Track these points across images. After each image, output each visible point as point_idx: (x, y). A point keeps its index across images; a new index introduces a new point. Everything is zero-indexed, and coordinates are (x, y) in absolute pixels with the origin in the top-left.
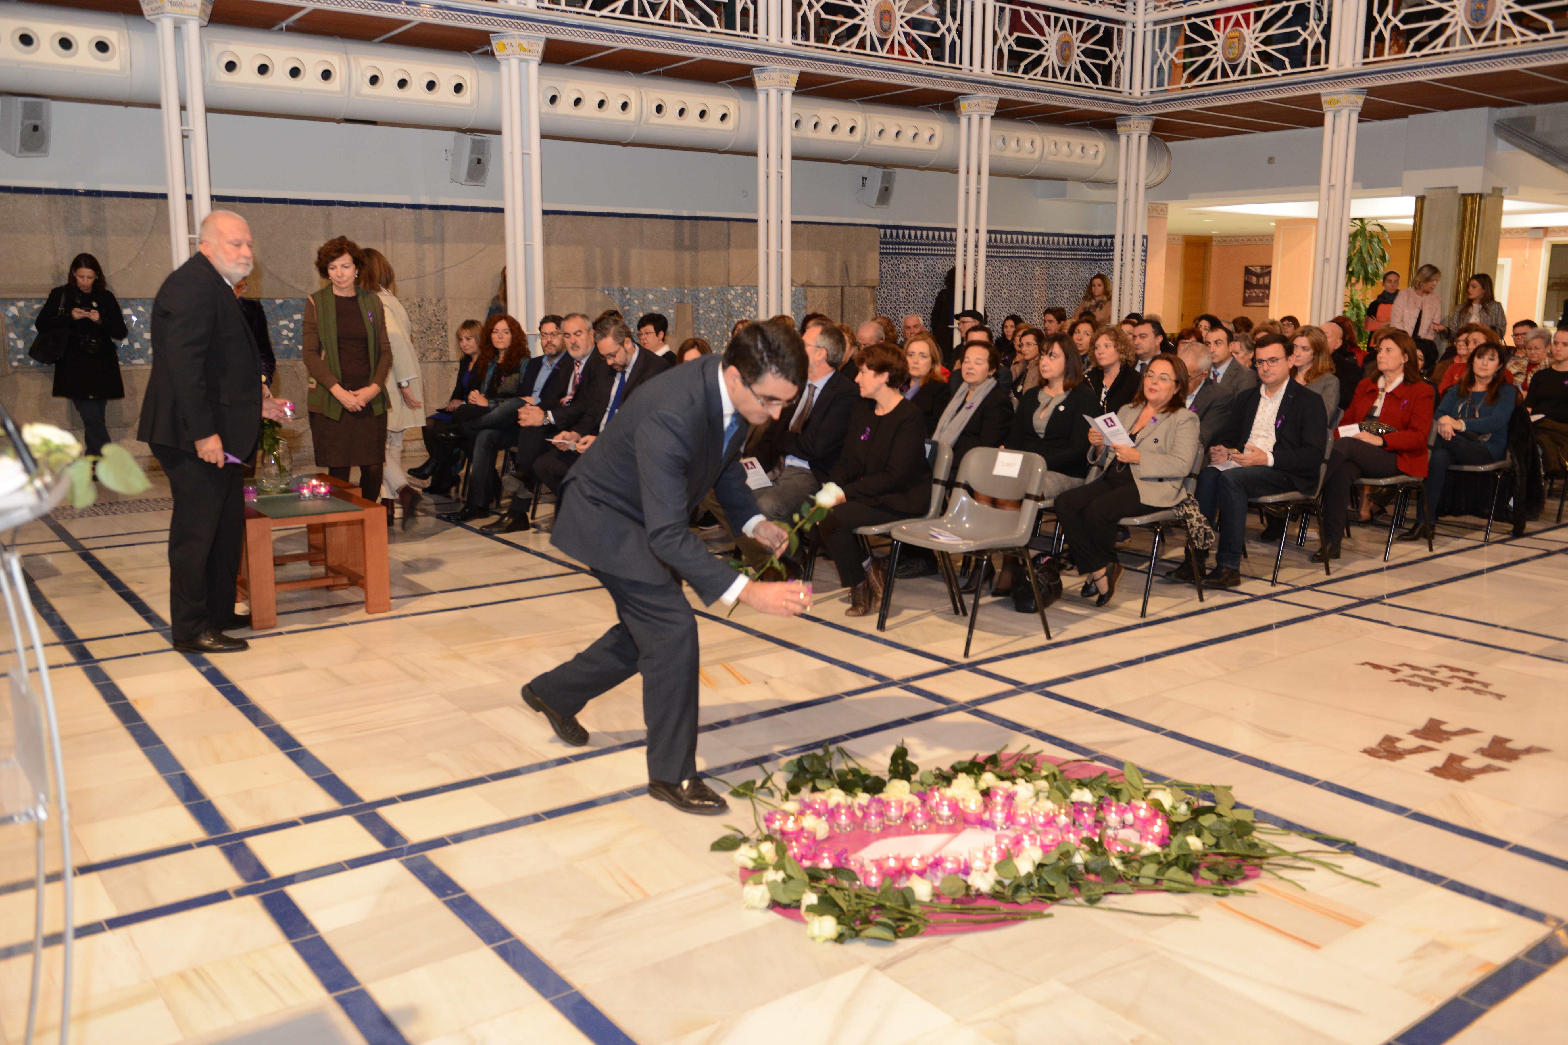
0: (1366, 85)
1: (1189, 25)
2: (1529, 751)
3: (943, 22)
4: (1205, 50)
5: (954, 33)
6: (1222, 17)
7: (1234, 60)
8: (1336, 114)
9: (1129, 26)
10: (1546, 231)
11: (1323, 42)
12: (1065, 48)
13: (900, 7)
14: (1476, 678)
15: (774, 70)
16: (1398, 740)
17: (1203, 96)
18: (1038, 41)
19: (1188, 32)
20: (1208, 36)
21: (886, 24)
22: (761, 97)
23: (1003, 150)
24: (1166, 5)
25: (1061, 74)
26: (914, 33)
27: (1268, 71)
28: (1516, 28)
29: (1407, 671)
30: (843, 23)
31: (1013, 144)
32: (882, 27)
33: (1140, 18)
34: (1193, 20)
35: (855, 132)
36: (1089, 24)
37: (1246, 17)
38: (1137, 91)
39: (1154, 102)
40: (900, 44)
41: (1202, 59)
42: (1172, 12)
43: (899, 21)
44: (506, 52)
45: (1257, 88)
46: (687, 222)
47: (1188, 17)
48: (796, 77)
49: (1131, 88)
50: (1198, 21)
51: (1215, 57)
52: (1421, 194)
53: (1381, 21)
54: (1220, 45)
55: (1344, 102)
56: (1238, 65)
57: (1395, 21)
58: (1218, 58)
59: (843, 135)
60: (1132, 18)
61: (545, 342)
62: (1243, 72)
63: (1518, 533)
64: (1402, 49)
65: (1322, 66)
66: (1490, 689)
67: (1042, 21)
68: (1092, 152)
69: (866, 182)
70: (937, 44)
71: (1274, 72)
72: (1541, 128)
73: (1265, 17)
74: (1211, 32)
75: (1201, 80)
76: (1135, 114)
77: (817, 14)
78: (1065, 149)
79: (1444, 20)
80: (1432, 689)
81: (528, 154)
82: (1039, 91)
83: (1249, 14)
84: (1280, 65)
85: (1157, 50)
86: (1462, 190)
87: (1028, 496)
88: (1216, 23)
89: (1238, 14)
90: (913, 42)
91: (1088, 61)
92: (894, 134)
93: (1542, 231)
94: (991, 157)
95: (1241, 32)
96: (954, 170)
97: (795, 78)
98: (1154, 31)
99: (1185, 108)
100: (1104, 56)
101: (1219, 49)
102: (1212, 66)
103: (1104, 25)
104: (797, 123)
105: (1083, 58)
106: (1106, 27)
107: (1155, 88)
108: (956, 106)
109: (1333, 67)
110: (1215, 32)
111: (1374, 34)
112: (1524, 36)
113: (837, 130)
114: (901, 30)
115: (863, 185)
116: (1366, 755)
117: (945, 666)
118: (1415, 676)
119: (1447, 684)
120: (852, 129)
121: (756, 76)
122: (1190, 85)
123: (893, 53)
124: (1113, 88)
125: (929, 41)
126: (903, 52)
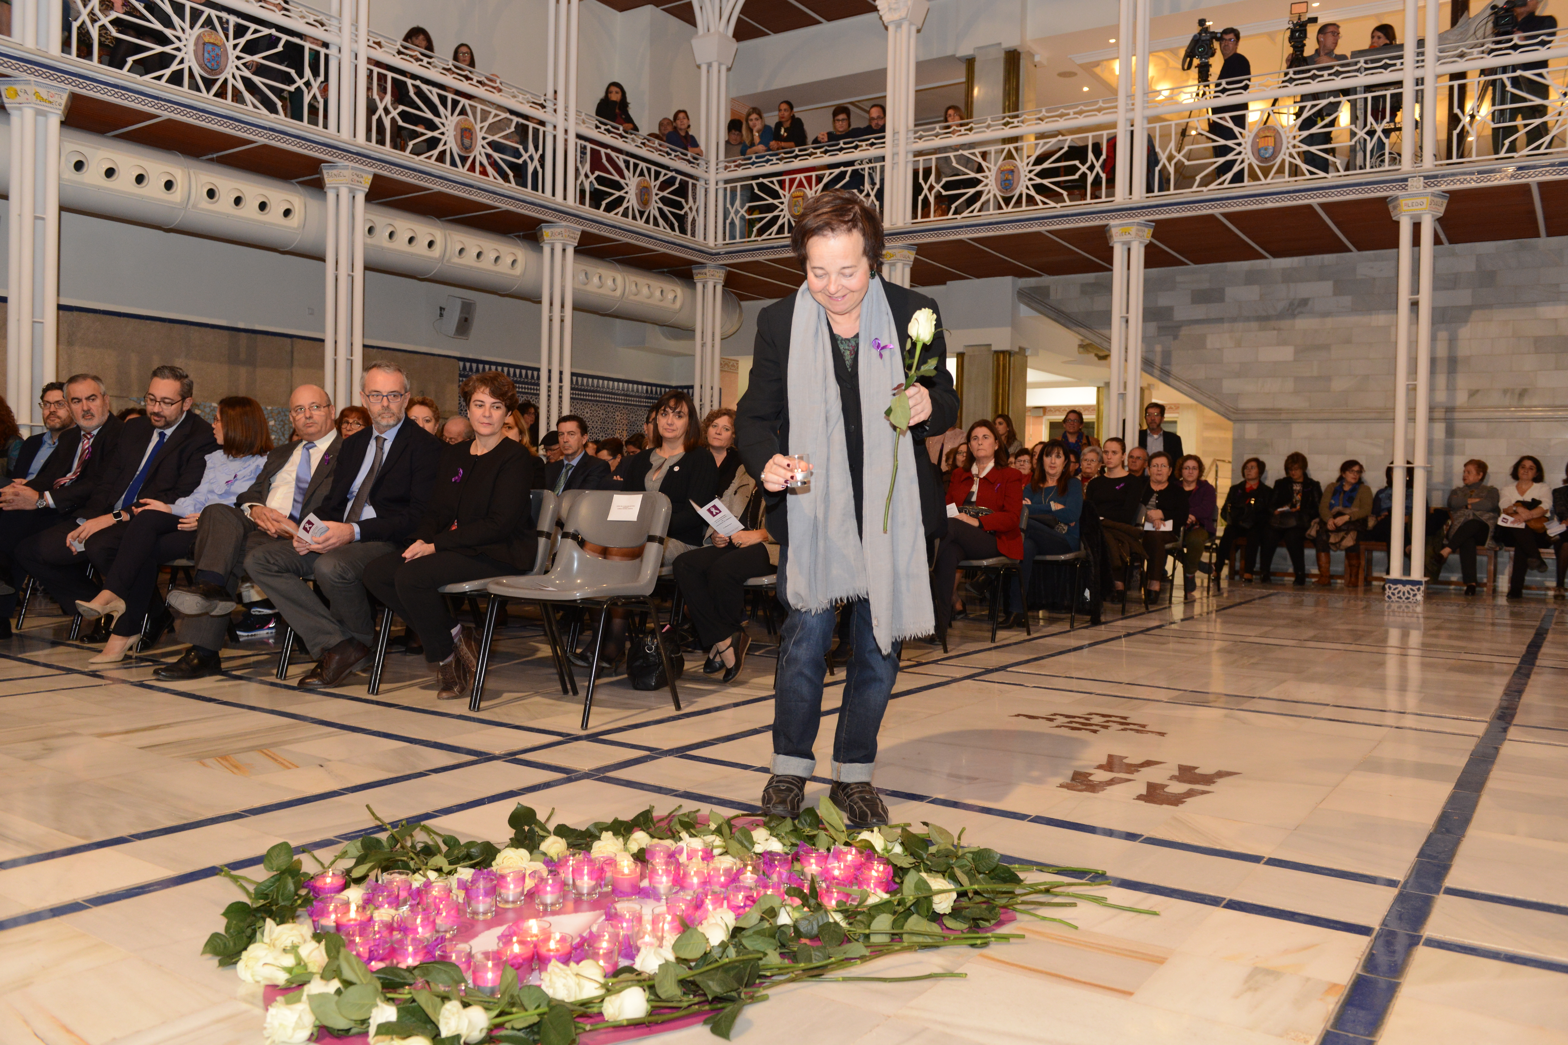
0: (917, 241)
1: (757, 184)
2: (1221, 774)
4: (772, 207)
6: (787, 178)
7: (799, 217)
8: (893, 265)
9: (702, 182)
10: (1044, 410)
11: (877, 203)
12: (644, 194)
13: (482, 128)
14: (1128, 721)
15: (347, 169)
16: (1091, 774)
17: (772, 248)
18: (618, 182)
19: (756, 191)
20: (776, 196)
21: (467, 142)
22: (331, 195)
23: (586, 284)
24: (735, 166)
25: (641, 218)
26: (496, 155)
28: (1038, 198)
29: (1061, 720)
30: (423, 134)
31: (596, 280)
32: (463, 144)
33: (712, 177)
34: (761, 180)
35: (434, 247)
37: (809, 179)
38: (711, 242)
39: (727, 253)
40: (481, 164)
41: (770, 216)
42: (741, 173)
43: (480, 142)
44: (18, 100)
46: (243, 334)
47: (756, 177)
48: (371, 177)
49: (705, 239)
50: (765, 181)
51: (782, 214)
52: (961, 350)
53: (926, 188)
54: (786, 203)
55: (898, 256)
57: (938, 187)
59: (420, 248)
60: (706, 176)
61: (47, 412)
63: (1096, 622)
64: (945, 213)
66: (1147, 729)
67: (622, 165)
68: (670, 296)
69: (445, 313)
70: (519, 171)
72: (1055, 296)
73: (825, 180)
74: (777, 192)
75: (770, 235)
76: (710, 263)
77: (393, 120)
78: (645, 291)
79: (979, 188)
80: (1095, 732)
81: (43, 219)
82: (620, 228)
83: (811, 176)
85: (728, 206)
86: (995, 348)
87: (651, 539)
88: (782, 184)
89: (801, 176)
90: (494, 164)
91: (666, 209)
92: (475, 254)
93: (1041, 410)
94: (574, 290)
95: (804, 192)
96: (538, 301)
97: (368, 180)
98: (725, 189)
99: (756, 259)
100: (680, 207)
101: (785, 207)
102: (780, 222)
103: (679, 177)
104: (370, 230)
105: (661, 205)
106: (682, 180)
107: (727, 241)
108: (539, 234)
110: (781, 192)
111: (921, 198)
112: (1044, 203)
113: (414, 243)
114: (483, 151)
115: (441, 315)
116: (1065, 790)
117: (560, 738)
118: (1071, 722)
119: (1106, 727)
120: (431, 244)
121: (325, 172)
122: (759, 239)
123: (474, 171)
124: (689, 236)
125: (512, 166)
126: (484, 172)
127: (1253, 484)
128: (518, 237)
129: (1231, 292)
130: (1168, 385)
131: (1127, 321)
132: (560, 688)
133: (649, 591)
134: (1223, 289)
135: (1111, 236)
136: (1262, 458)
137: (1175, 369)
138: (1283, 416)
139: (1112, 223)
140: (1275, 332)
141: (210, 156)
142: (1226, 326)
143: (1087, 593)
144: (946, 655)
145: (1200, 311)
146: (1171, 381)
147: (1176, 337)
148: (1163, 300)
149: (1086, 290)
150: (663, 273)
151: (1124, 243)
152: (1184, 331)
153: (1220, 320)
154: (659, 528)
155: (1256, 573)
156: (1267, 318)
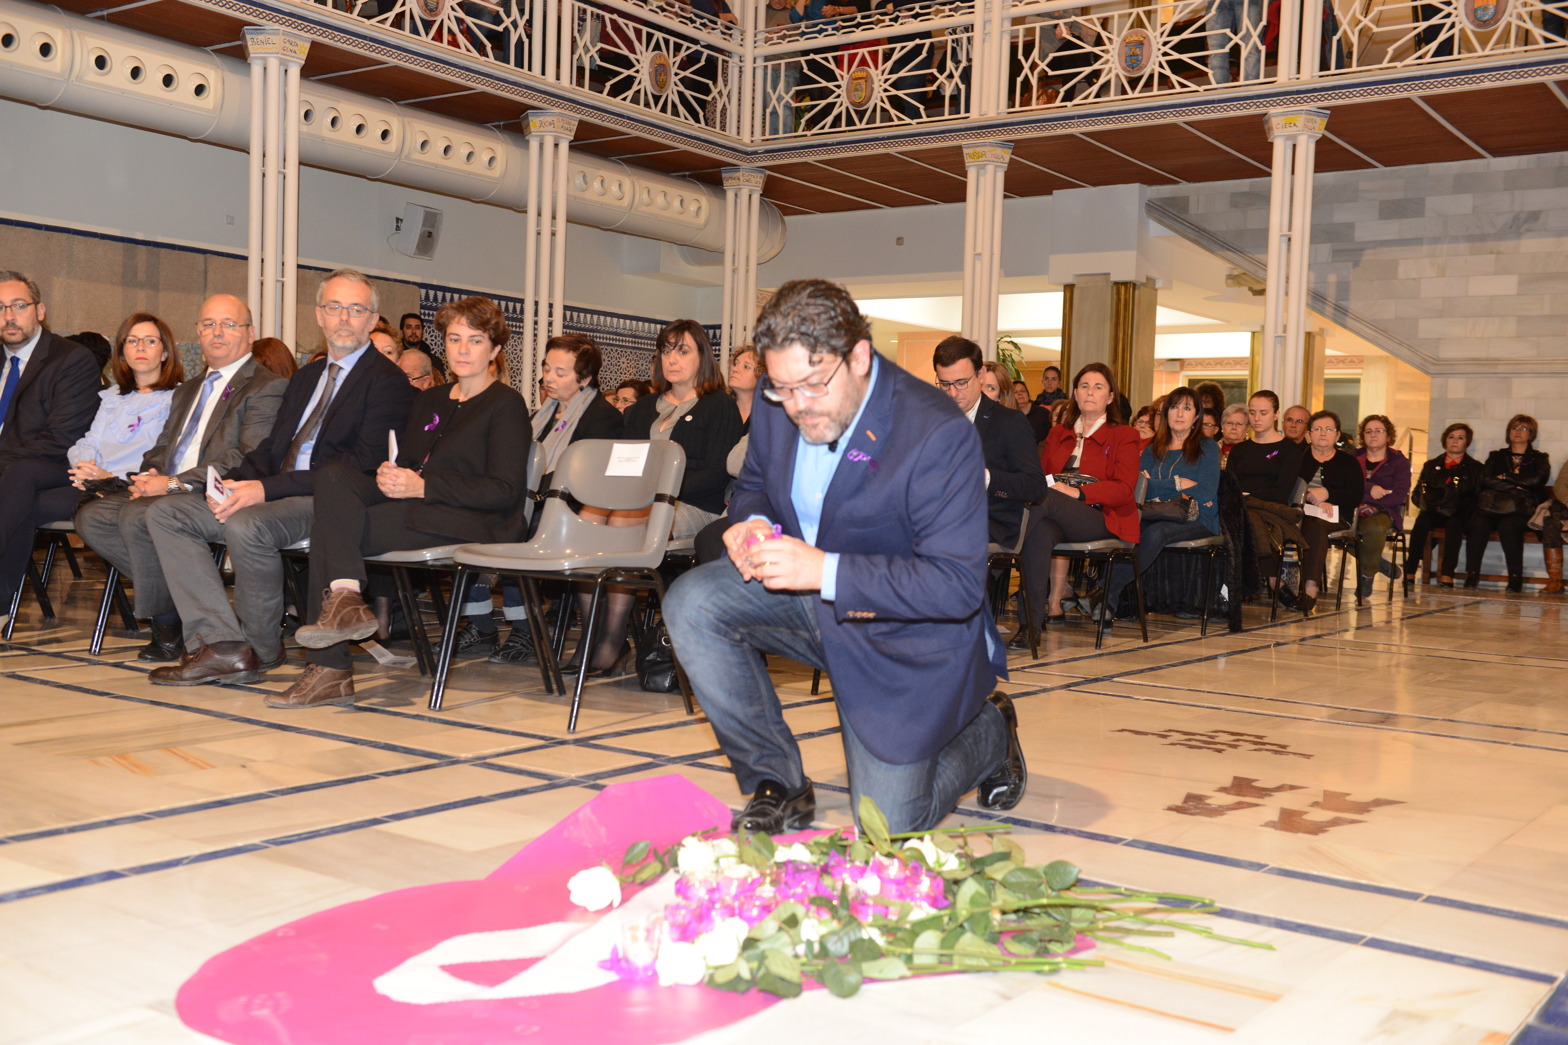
0: (1014, 137)
1: (806, 61)
2: (1377, 803)
3: (508, 14)
4: (825, 93)
5: (521, 30)
6: (846, 53)
7: (860, 104)
8: (981, 168)
9: (736, 59)
10: (1181, 363)
11: (962, 87)
12: (659, 72)
15: (276, 32)
16: (1206, 797)
17: (825, 145)
18: (626, 58)
19: (806, 70)
20: (830, 76)
21: (431, 2)
22: (256, 69)
23: (583, 191)
24: (779, 38)
25: (656, 105)
26: (469, 20)
27: (900, 119)
28: (1174, 78)
29: (1178, 736)
31: (597, 185)
32: (426, 5)
33: (749, 52)
34: (812, 56)
35: (389, 139)
36: (688, 48)
37: (873, 55)
38: (746, 137)
39: (766, 152)
40: (450, 31)
41: (823, 103)
42: (786, 47)
43: (450, 2)
45: (889, 138)
46: (142, 248)
47: (805, 53)
48: (307, 46)
49: (738, 133)
50: (817, 57)
51: (839, 100)
52: (1070, 280)
53: (1026, 66)
54: (844, 87)
55: (989, 156)
56: (866, 110)
57: (1042, 66)
58: (843, 103)
59: (371, 139)
60: (740, 50)
62: (872, 120)
63: (1235, 628)
64: (1051, 99)
65: (963, 115)
66: (1289, 750)
67: (632, 35)
68: (693, 208)
69: (402, 225)
70: (499, 41)
71: (908, 120)
72: (1196, 209)
73: (896, 56)
74: (832, 71)
75: (823, 128)
76: (745, 165)
78: (660, 200)
79: (1096, 66)
80: (1220, 751)
82: (629, 118)
83: (877, 52)
84: (914, 114)
85: (769, 90)
86: (1115, 278)
87: (660, 498)
88: (838, 61)
89: (864, 51)
90: (467, 32)
91: (688, 93)
92: (442, 149)
93: (1178, 363)
94: (569, 197)
95: (868, 72)
96: (522, 210)
97: (304, 49)
98: (766, 67)
99: (803, 160)
100: (707, 91)
101: (842, 91)
102: (835, 112)
103: (706, 52)
104: (307, 115)
105: (682, 88)
106: (709, 56)
107: (767, 136)
108: (524, 124)
109: (974, 114)
110: (837, 72)
111: (1019, 80)
112: (1183, 86)
113: (363, 133)
114: (452, 14)
115: (398, 228)
116: (1174, 813)
117: (542, 742)
118: (1190, 740)
119: (1235, 747)
120: (385, 135)
121: (248, 37)
122: (808, 133)
123: (441, 42)
124: (718, 130)
125: (489, 35)
126: (454, 43)
127: (1456, 458)
128: (497, 127)
129: (1433, 203)
130: (1345, 326)
131: (1289, 239)
132: (543, 687)
133: (655, 564)
134: (1423, 200)
135: (1270, 129)
136: (1473, 425)
137: (1354, 305)
138: (1500, 369)
139: (1272, 111)
140: (1493, 256)
141: (99, 13)
142: (1425, 248)
143: (1225, 591)
144: (1036, 662)
145: (1391, 229)
146: (1349, 321)
147: (1356, 264)
148: (1341, 216)
149: (1237, 201)
150: (683, 178)
151: (1288, 138)
152: (1368, 256)
153: (1417, 241)
154: (671, 485)
155: (1459, 576)
156: (1483, 238)
